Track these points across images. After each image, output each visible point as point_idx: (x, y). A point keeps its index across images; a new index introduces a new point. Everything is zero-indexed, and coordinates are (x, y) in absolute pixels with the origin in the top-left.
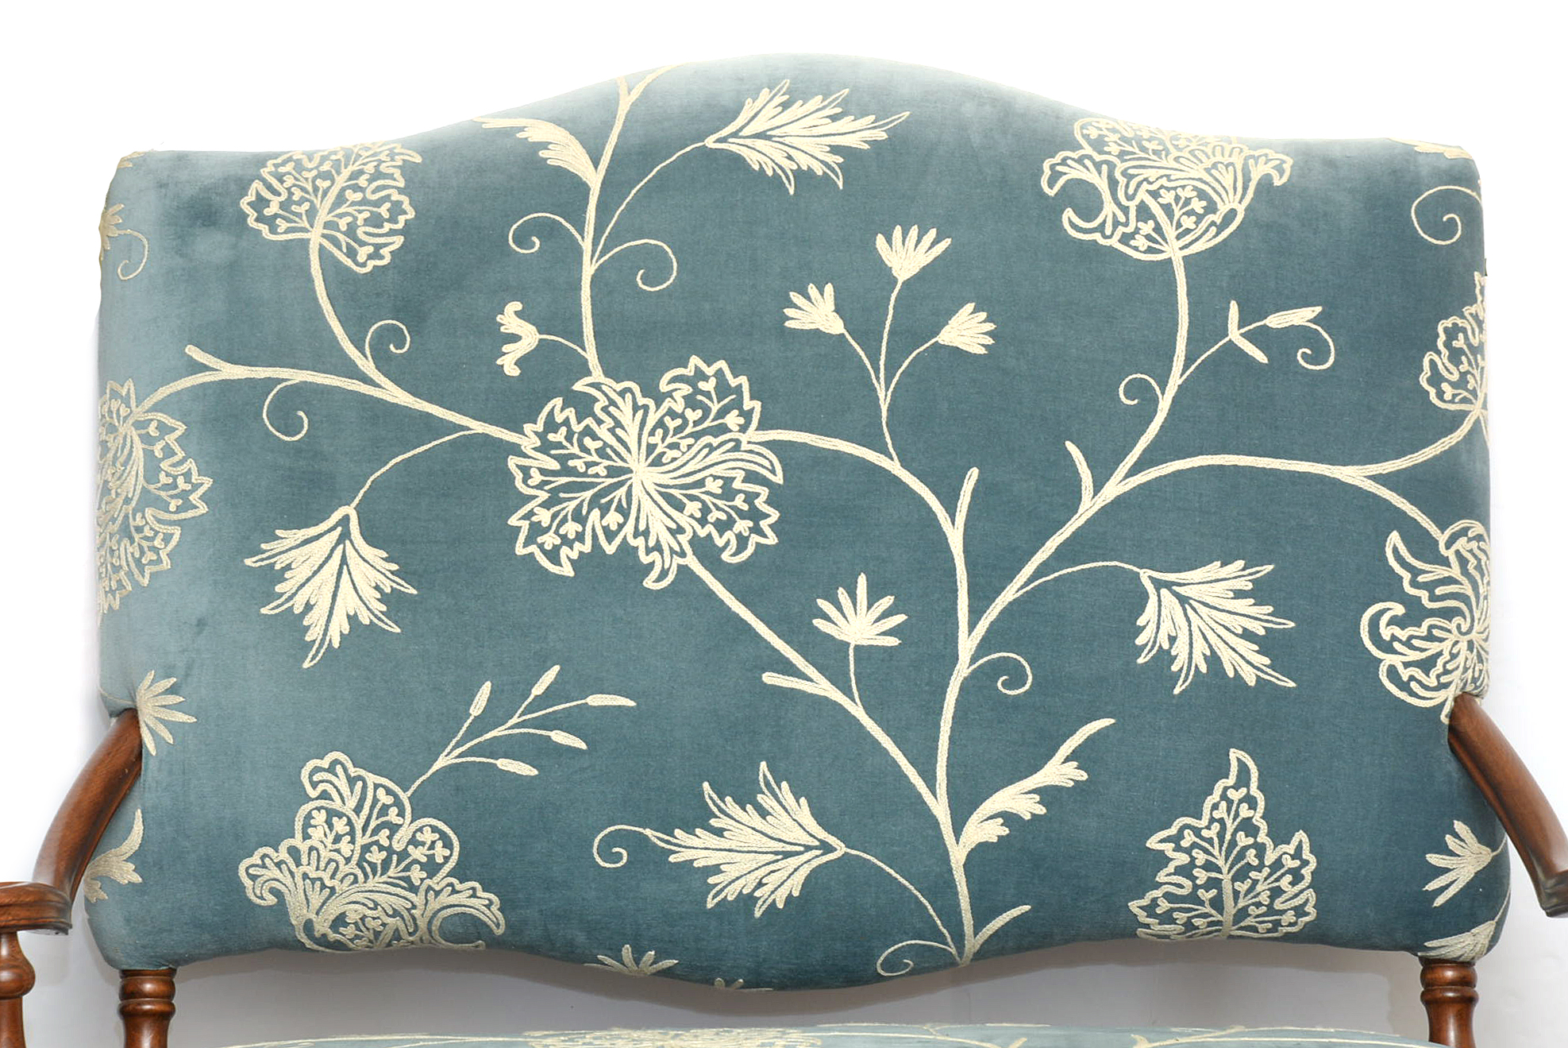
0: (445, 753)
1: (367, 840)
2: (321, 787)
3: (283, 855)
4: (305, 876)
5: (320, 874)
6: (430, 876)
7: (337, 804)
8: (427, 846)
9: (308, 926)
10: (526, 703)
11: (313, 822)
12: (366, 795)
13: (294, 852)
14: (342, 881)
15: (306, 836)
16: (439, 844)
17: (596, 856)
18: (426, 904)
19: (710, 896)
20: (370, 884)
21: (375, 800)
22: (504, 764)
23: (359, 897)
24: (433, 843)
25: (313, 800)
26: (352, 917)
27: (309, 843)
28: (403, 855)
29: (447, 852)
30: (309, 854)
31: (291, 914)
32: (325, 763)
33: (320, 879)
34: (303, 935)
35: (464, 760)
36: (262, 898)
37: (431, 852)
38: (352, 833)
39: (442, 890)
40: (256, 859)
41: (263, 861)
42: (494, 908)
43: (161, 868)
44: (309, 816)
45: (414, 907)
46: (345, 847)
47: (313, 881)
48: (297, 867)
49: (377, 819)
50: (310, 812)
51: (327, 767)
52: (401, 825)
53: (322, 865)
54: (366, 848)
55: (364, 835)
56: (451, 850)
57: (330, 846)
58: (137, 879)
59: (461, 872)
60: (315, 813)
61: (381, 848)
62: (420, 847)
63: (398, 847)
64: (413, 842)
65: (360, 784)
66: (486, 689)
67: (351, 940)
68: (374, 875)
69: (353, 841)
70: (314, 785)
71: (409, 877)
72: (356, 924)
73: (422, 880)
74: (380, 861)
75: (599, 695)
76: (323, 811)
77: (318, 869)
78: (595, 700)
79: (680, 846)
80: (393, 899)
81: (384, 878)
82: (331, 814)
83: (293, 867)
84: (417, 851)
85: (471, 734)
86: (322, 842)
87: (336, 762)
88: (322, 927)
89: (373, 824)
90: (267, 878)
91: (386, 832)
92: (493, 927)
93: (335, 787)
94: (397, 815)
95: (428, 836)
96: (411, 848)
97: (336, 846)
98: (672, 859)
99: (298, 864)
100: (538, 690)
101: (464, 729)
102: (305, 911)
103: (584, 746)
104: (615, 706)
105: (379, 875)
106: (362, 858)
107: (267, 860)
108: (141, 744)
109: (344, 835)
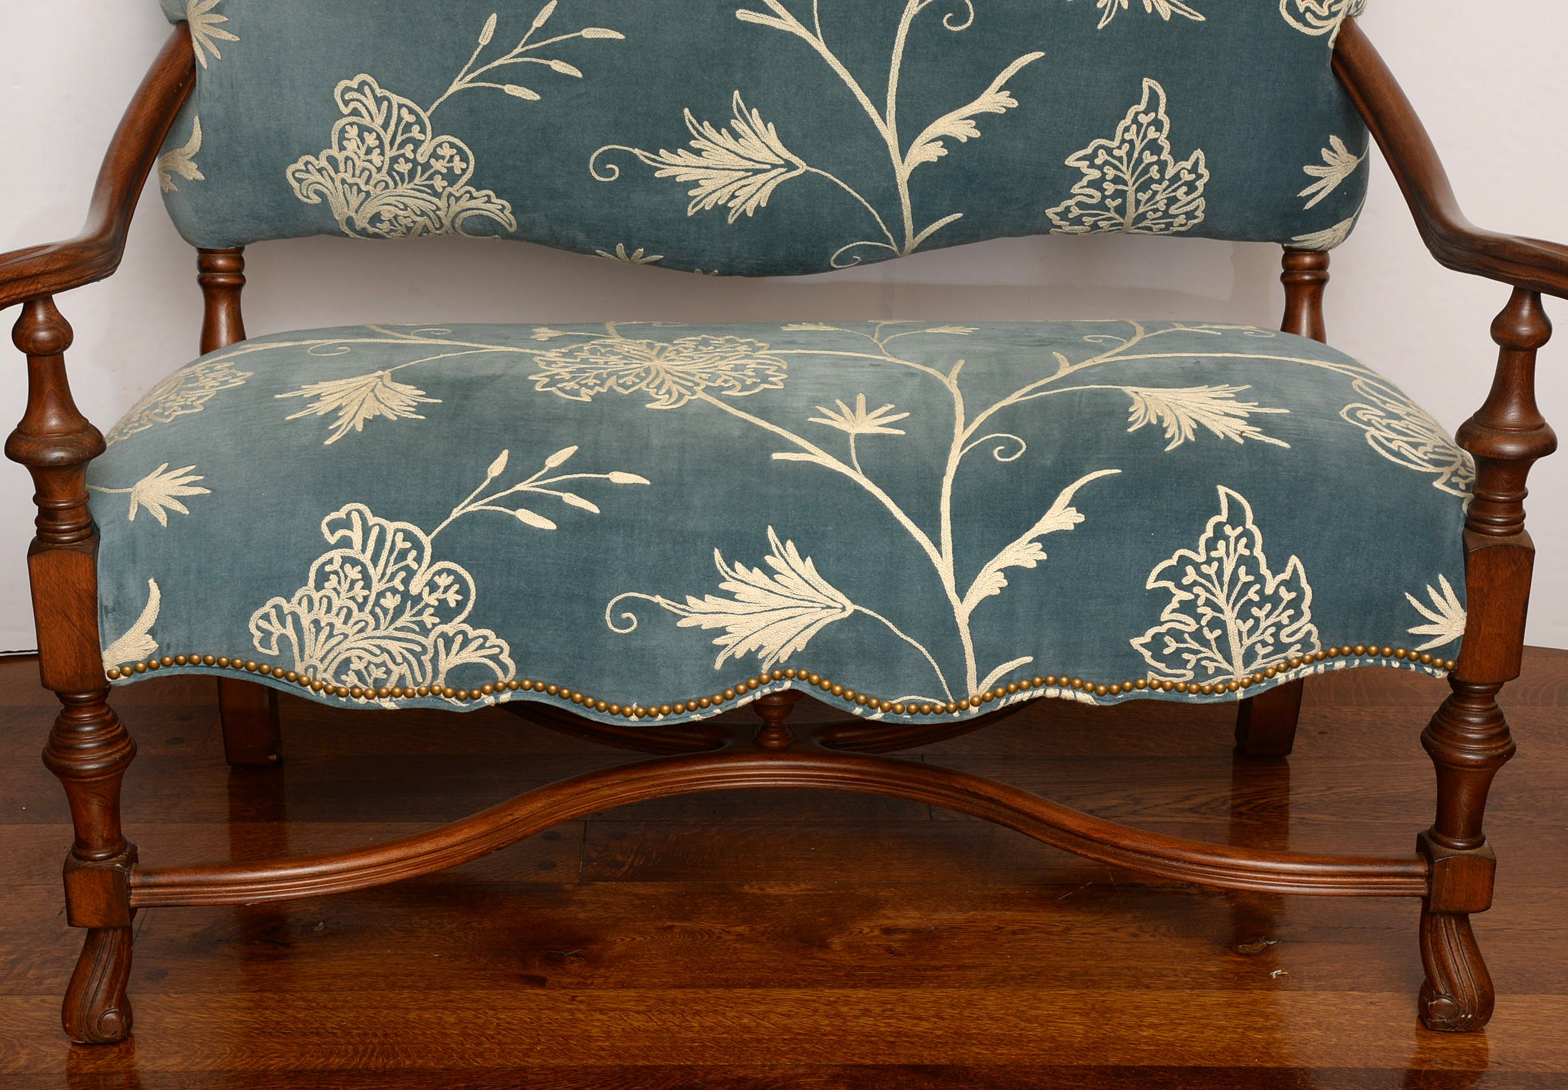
0: (459, 78)
1: (394, 153)
2: (352, 105)
3: (323, 163)
4: (343, 181)
5: (356, 180)
6: (451, 185)
7: (366, 121)
8: (447, 159)
9: (350, 221)
10: (528, 34)
11: (346, 135)
12: (391, 113)
13: (332, 160)
14: (375, 187)
15: (342, 148)
16: (457, 158)
17: (592, 171)
18: (448, 207)
19: (690, 206)
20: (400, 189)
21: (400, 119)
22: (510, 89)
23: (391, 200)
24: (452, 157)
25: (346, 116)
26: (386, 216)
27: (344, 153)
28: (426, 166)
29: (464, 166)
30: (346, 163)
31: (334, 211)
32: (354, 84)
33: (357, 184)
34: (346, 228)
35: (475, 85)
36: (308, 197)
37: (451, 165)
38: (381, 146)
39: (461, 196)
40: (300, 165)
41: (306, 167)
42: (507, 212)
43: (220, 169)
44: (343, 131)
45: (438, 209)
46: (375, 157)
47: (351, 186)
48: (336, 173)
49: (402, 135)
50: (344, 127)
51: (356, 87)
52: (423, 141)
53: (357, 172)
54: (394, 160)
55: (391, 148)
56: (468, 164)
57: (363, 157)
58: (200, 176)
59: (477, 182)
60: (348, 128)
61: (407, 160)
62: (441, 160)
63: (422, 159)
64: (434, 155)
65: (385, 103)
66: (493, 19)
67: (388, 233)
68: (403, 183)
69: (382, 154)
70: (346, 103)
71: (433, 185)
72: (390, 221)
73: (444, 188)
74: (406, 171)
75: (592, 29)
76: (355, 127)
77: (354, 176)
78: (589, 33)
79: (664, 164)
80: (421, 202)
81: (411, 185)
82: (363, 129)
83: (332, 173)
84: (438, 164)
85: (483, 60)
86: (356, 153)
87: (363, 83)
88: (361, 222)
89: (399, 139)
90: (310, 181)
91: (410, 147)
92: (507, 226)
93: (364, 105)
94: (420, 132)
95: (447, 151)
96: (432, 161)
97: (368, 157)
98: (657, 174)
99: (337, 171)
100: (538, 23)
101: (474, 56)
102: (346, 210)
103: (579, 75)
104: (606, 39)
105: (407, 180)
106: (391, 169)
107: (310, 167)
108: (193, 58)
109: (375, 148)
